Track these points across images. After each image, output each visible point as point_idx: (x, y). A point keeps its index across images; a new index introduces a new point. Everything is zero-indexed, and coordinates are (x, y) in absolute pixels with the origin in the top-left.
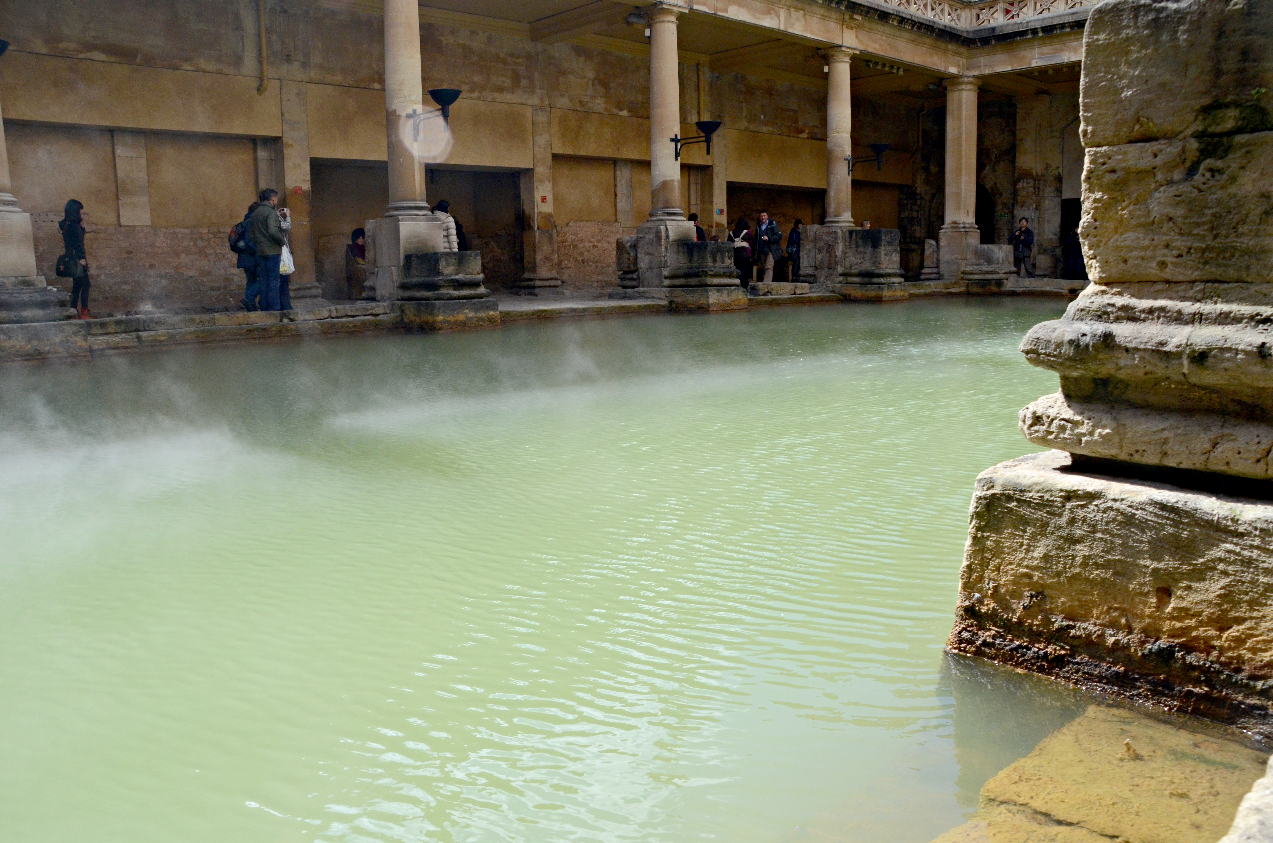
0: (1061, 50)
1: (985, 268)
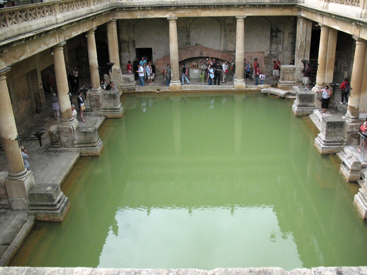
0: (148, 14)
1: (128, 84)
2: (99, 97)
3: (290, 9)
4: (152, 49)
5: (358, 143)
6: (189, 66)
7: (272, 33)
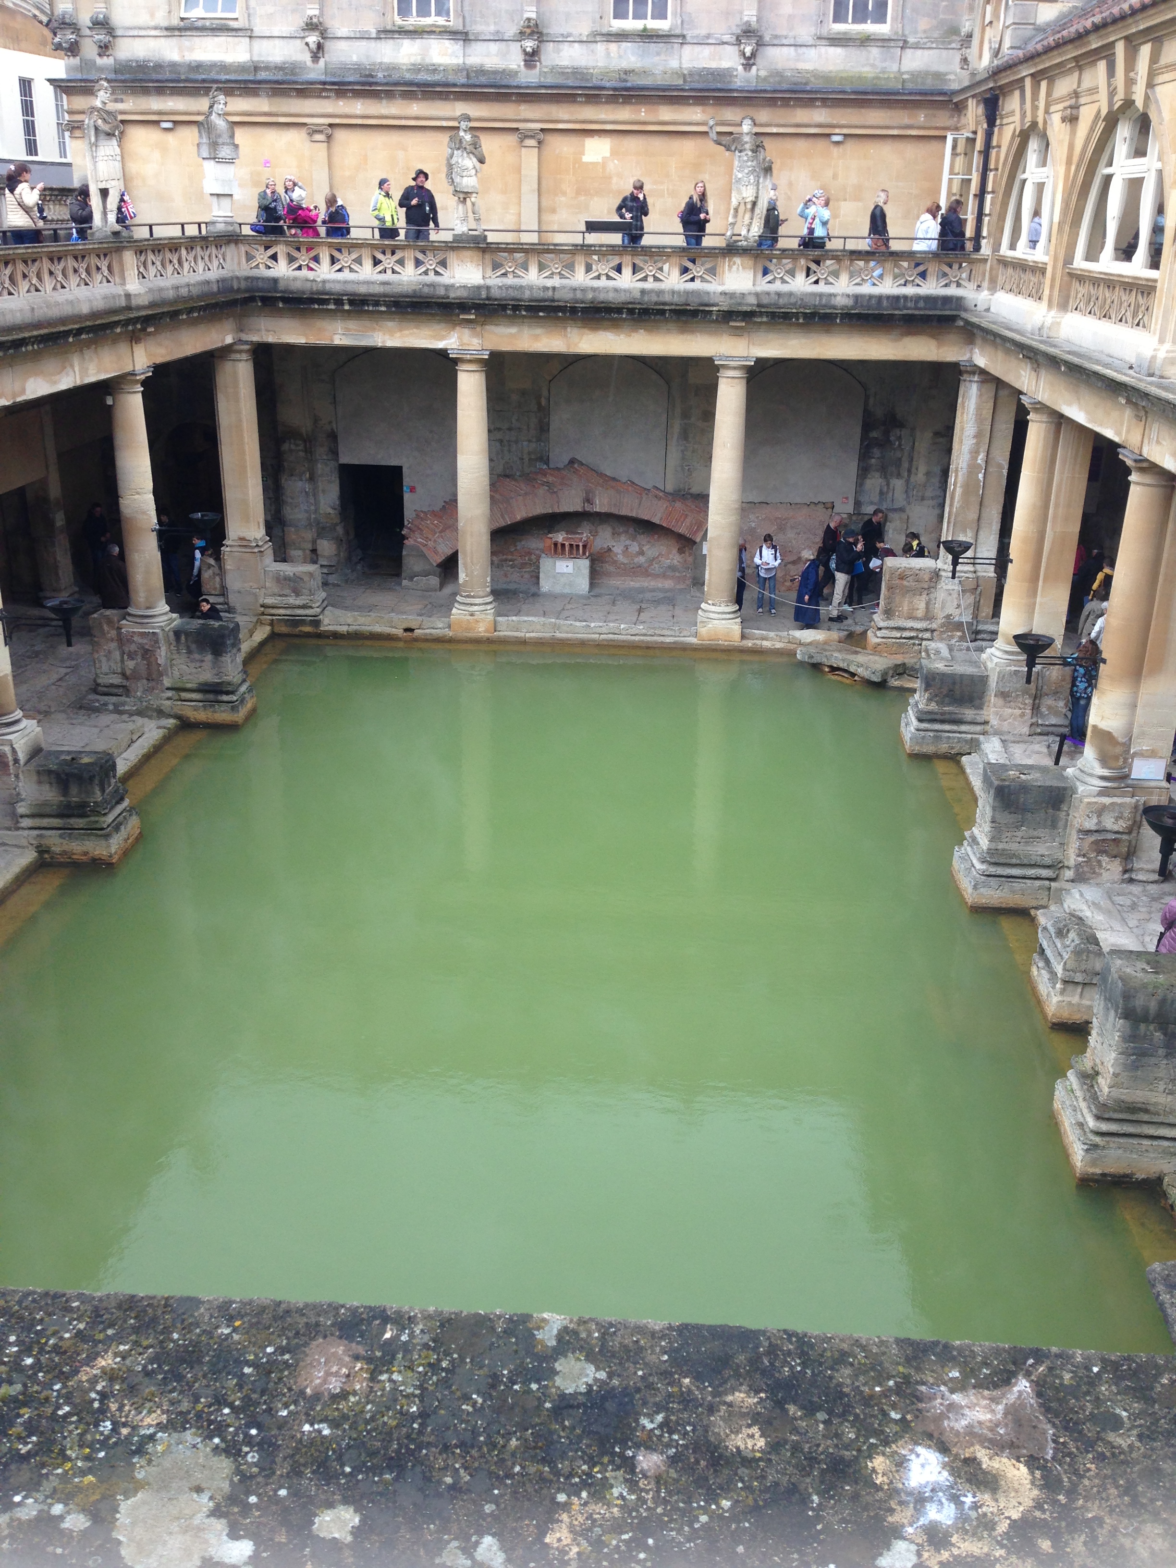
0: (374, 330)
1: (292, 600)
2: (157, 642)
3: (933, 336)
4: (404, 470)
5: (1126, 876)
6: (541, 545)
7: (867, 427)
